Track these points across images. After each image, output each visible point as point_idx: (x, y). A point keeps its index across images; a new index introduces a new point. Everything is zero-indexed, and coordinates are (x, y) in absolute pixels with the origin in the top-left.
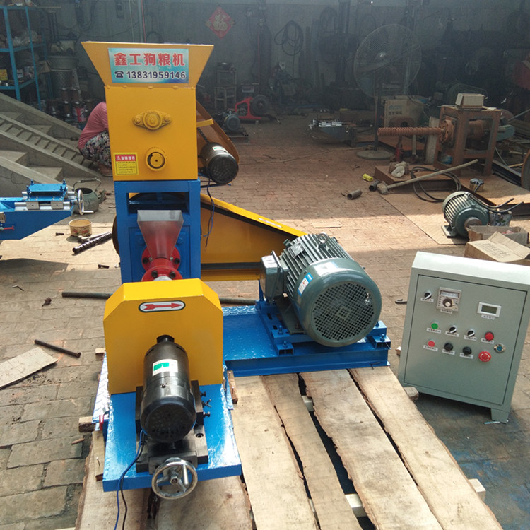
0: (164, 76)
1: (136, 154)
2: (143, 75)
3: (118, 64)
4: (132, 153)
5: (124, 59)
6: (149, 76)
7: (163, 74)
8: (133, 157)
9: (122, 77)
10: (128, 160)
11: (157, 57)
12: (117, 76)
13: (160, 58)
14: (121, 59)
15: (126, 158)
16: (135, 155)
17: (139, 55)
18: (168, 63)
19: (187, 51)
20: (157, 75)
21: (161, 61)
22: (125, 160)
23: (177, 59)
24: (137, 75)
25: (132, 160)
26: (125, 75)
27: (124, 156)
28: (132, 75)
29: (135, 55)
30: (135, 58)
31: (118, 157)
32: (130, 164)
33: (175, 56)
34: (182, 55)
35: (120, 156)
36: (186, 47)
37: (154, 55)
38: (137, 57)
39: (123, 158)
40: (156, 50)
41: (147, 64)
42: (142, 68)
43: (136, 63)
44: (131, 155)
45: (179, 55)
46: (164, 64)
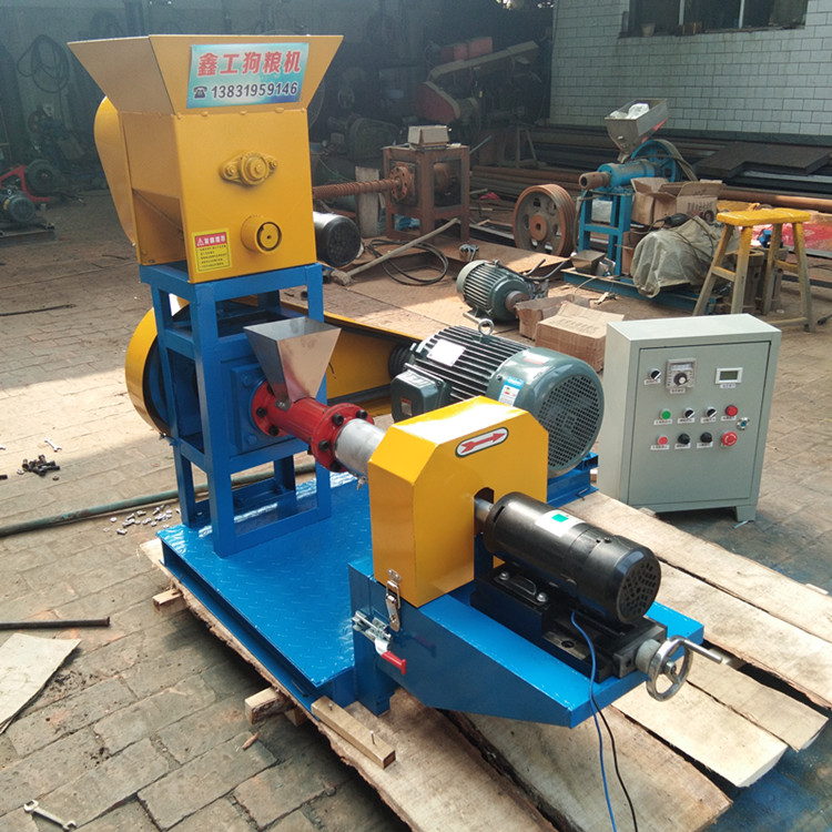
0: (267, 91)
1: (227, 230)
2: (236, 92)
3: (202, 73)
4: (219, 231)
5: (213, 64)
6: (244, 91)
7: (265, 88)
8: (223, 237)
9: (203, 96)
10: (215, 243)
11: (263, 58)
12: (197, 96)
13: (267, 60)
14: (209, 63)
15: (212, 240)
16: (224, 234)
17: (237, 56)
18: (276, 68)
19: (307, 46)
20: (256, 91)
21: (267, 65)
22: (210, 244)
23: (292, 59)
24: (227, 91)
25: (221, 243)
26: (209, 93)
27: (209, 236)
28: (219, 93)
29: (231, 57)
30: (231, 62)
31: (200, 240)
32: (218, 250)
33: (289, 55)
34: (298, 53)
35: (203, 237)
36: (305, 41)
37: (259, 55)
38: (234, 59)
39: (207, 241)
40: (262, 46)
41: (245, 71)
42: (237, 79)
43: (229, 71)
44: (219, 235)
45: (295, 53)
46: (271, 70)
